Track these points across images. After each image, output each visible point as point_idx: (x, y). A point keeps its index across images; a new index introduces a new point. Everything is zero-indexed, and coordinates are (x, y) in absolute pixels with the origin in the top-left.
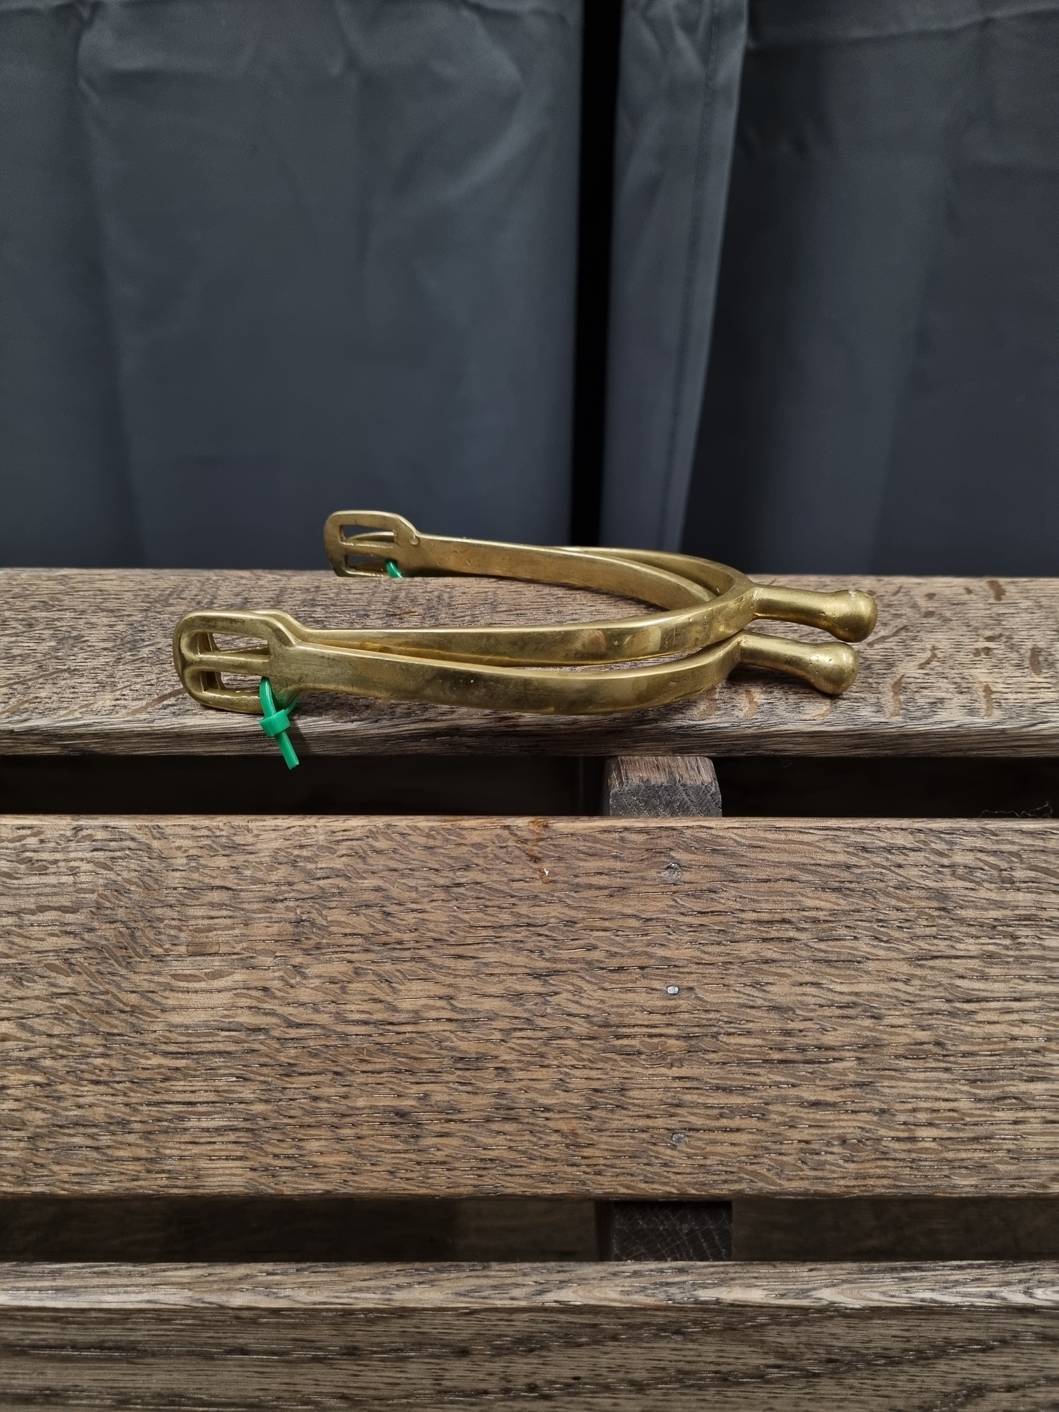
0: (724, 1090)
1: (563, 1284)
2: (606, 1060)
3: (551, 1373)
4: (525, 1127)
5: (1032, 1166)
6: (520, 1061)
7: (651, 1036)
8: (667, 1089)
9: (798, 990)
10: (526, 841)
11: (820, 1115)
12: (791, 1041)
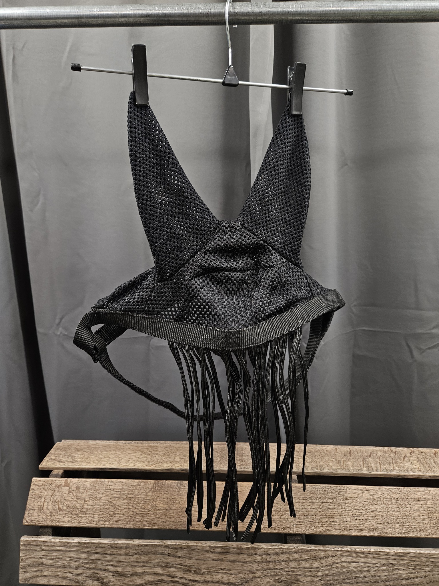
1: (281, 546)
2: (285, 515)
3: (280, 558)
5: (337, 530)
11: (311, 523)
12: (307, 513)
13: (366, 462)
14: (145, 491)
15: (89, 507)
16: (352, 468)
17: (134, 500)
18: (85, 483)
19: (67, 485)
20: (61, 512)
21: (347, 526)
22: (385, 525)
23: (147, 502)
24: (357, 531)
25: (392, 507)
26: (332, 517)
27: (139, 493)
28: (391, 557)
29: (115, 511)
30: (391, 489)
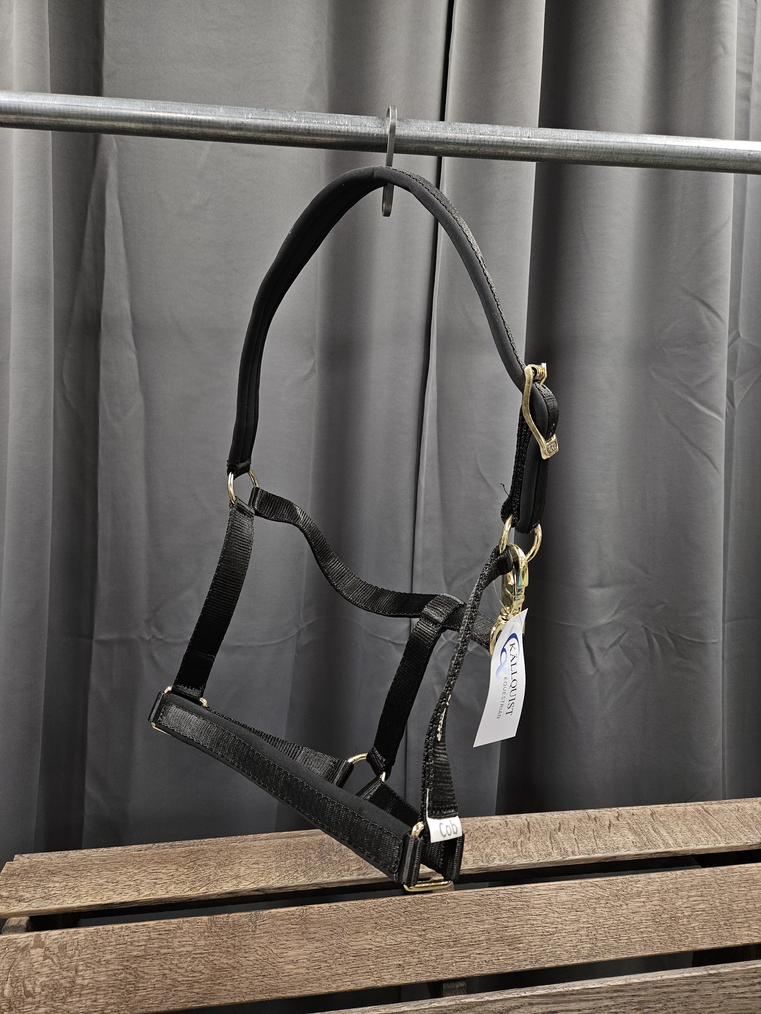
1: (434, 1002)
2: (438, 948)
5: (522, 963)
8: (451, 954)
9: (473, 928)
10: (418, 900)
11: (480, 956)
12: (473, 940)
13: (555, 841)
14: (191, 938)
15: (86, 982)
16: (536, 855)
17: (172, 957)
18: (75, 937)
19: (39, 944)
20: (30, 999)
21: (536, 953)
22: (592, 943)
23: (197, 958)
24: (552, 959)
25: (601, 912)
26: (512, 942)
27: (179, 944)
28: (605, 995)
29: (138, 982)
30: (597, 883)
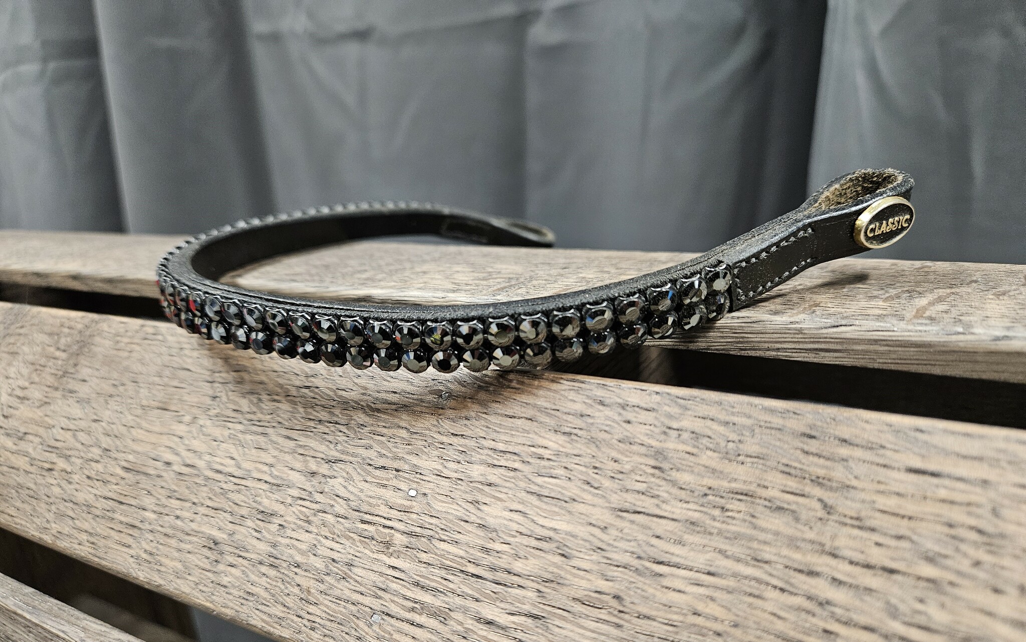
0: (423, 587)
2: (348, 538)
4: (281, 576)
6: (295, 523)
7: (384, 527)
8: (381, 574)
9: (508, 514)
